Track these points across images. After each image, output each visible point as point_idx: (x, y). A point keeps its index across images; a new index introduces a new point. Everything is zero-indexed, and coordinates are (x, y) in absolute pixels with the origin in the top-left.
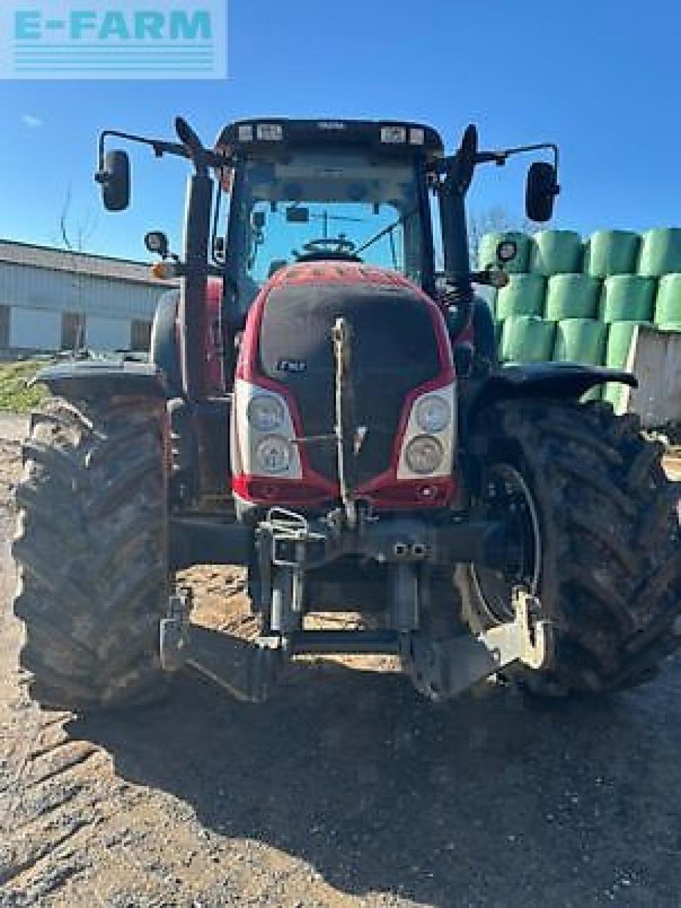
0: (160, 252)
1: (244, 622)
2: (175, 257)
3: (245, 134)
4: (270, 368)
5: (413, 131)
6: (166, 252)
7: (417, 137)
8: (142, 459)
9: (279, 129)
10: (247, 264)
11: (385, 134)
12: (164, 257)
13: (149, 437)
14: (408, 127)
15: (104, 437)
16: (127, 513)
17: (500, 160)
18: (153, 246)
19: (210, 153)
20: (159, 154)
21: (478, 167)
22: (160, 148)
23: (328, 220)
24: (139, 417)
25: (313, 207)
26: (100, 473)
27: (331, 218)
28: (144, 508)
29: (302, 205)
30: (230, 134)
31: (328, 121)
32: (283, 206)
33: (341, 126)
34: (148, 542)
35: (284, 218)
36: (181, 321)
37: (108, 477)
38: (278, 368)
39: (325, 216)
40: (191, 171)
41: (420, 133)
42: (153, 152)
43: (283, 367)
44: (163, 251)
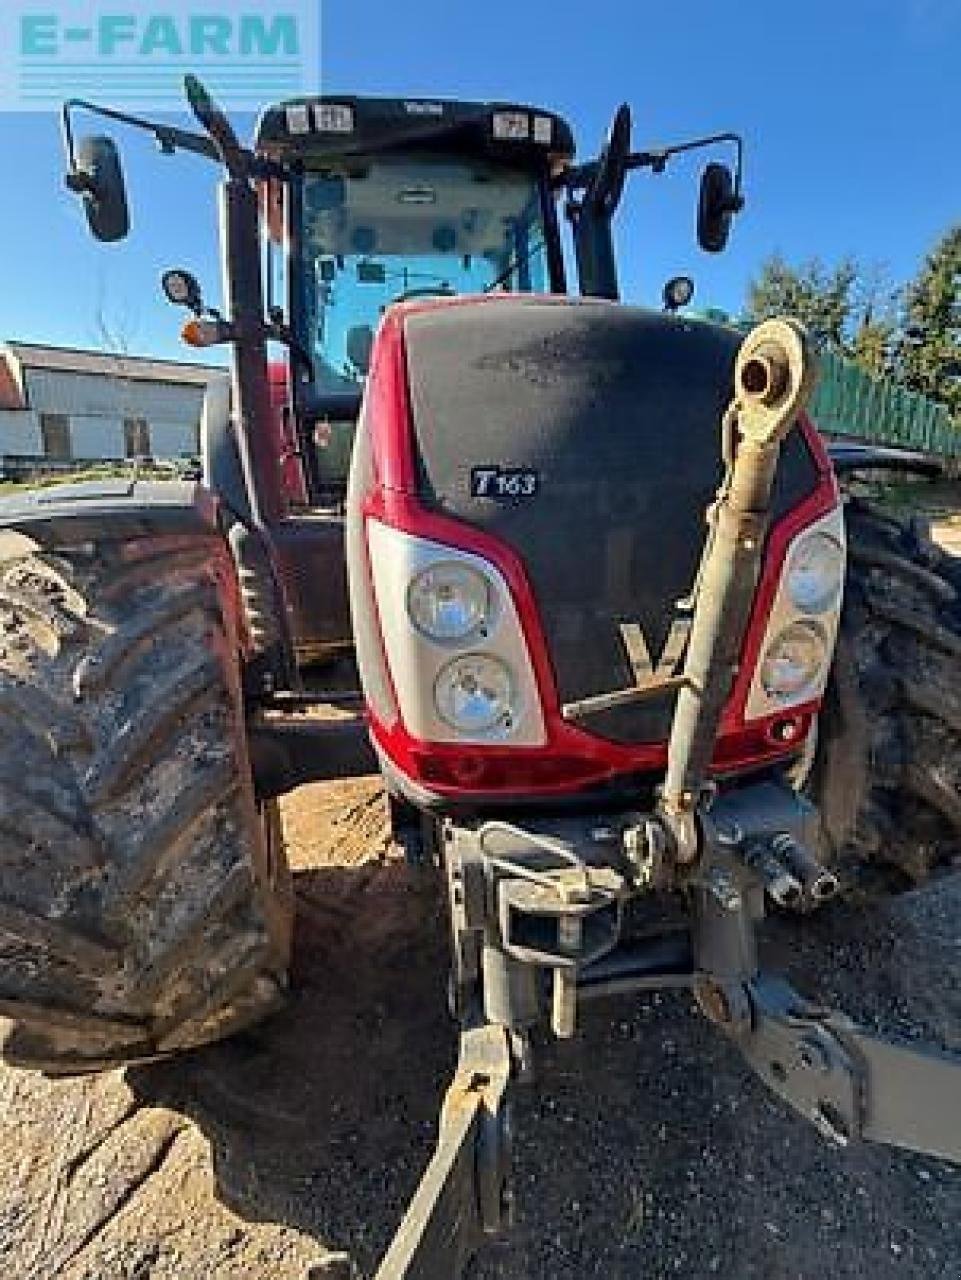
0: (191, 306)
1: (369, 804)
2: (213, 312)
3: (297, 123)
4: (451, 491)
5: (537, 120)
6: (198, 301)
7: (543, 132)
8: (188, 667)
9: (347, 112)
10: (317, 333)
11: (501, 127)
12: (198, 313)
13: (197, 621)
14: (532, 114)
15: (110, 630)
16: (170, 778)
17: (658, 163)
18: (177, 296)
19: (247, 152)
20: (168, 149)
21: (630, 175)
22: (170, 138)
23: (409, 279)
24: (176, 583)
25: (390, 263)
26: (106, 707)
27: (412, 275)
28: (202, 763)
29: (376, 260)
30: (275, 123)
31: (420, 102)
32: (352, 261)
33: (438, 110)
34: (219, 822)
35: (355, 278)
36: (236, 416)
37: (121, 715)
38: (474, 494)
39: (406, 275)
40: (222, 177)
41: (547, 124)
42: (159, 144)
43: (482, 487)
44: (193, 301)
